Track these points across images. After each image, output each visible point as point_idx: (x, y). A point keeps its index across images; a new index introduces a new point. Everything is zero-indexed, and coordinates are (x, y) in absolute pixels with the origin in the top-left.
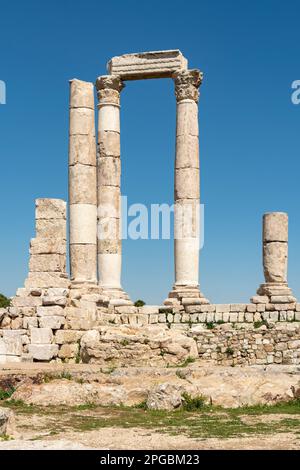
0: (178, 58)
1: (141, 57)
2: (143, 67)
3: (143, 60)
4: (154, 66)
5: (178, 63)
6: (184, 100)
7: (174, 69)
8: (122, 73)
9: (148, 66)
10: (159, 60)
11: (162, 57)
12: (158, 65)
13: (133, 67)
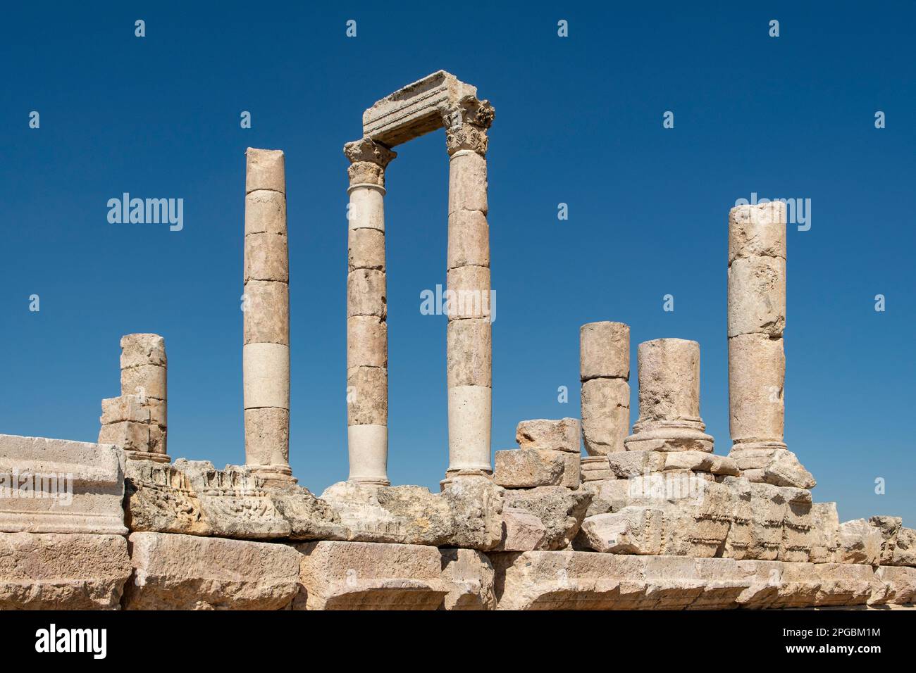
0: (444, 84)
1: (396, 99)
2: (400, 114)
3: (401, 103)
4: (413, 108)
5: (445, 94)
6: (457, 153)
7: (440, 104)
8: (376, 132)
9: (406, 111)
10: (420, 96)
11: (424, 91)
12: (419, 105)
13: (388, 119)
